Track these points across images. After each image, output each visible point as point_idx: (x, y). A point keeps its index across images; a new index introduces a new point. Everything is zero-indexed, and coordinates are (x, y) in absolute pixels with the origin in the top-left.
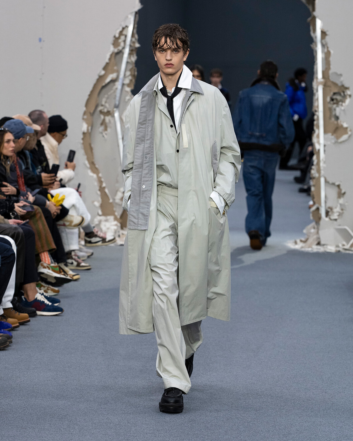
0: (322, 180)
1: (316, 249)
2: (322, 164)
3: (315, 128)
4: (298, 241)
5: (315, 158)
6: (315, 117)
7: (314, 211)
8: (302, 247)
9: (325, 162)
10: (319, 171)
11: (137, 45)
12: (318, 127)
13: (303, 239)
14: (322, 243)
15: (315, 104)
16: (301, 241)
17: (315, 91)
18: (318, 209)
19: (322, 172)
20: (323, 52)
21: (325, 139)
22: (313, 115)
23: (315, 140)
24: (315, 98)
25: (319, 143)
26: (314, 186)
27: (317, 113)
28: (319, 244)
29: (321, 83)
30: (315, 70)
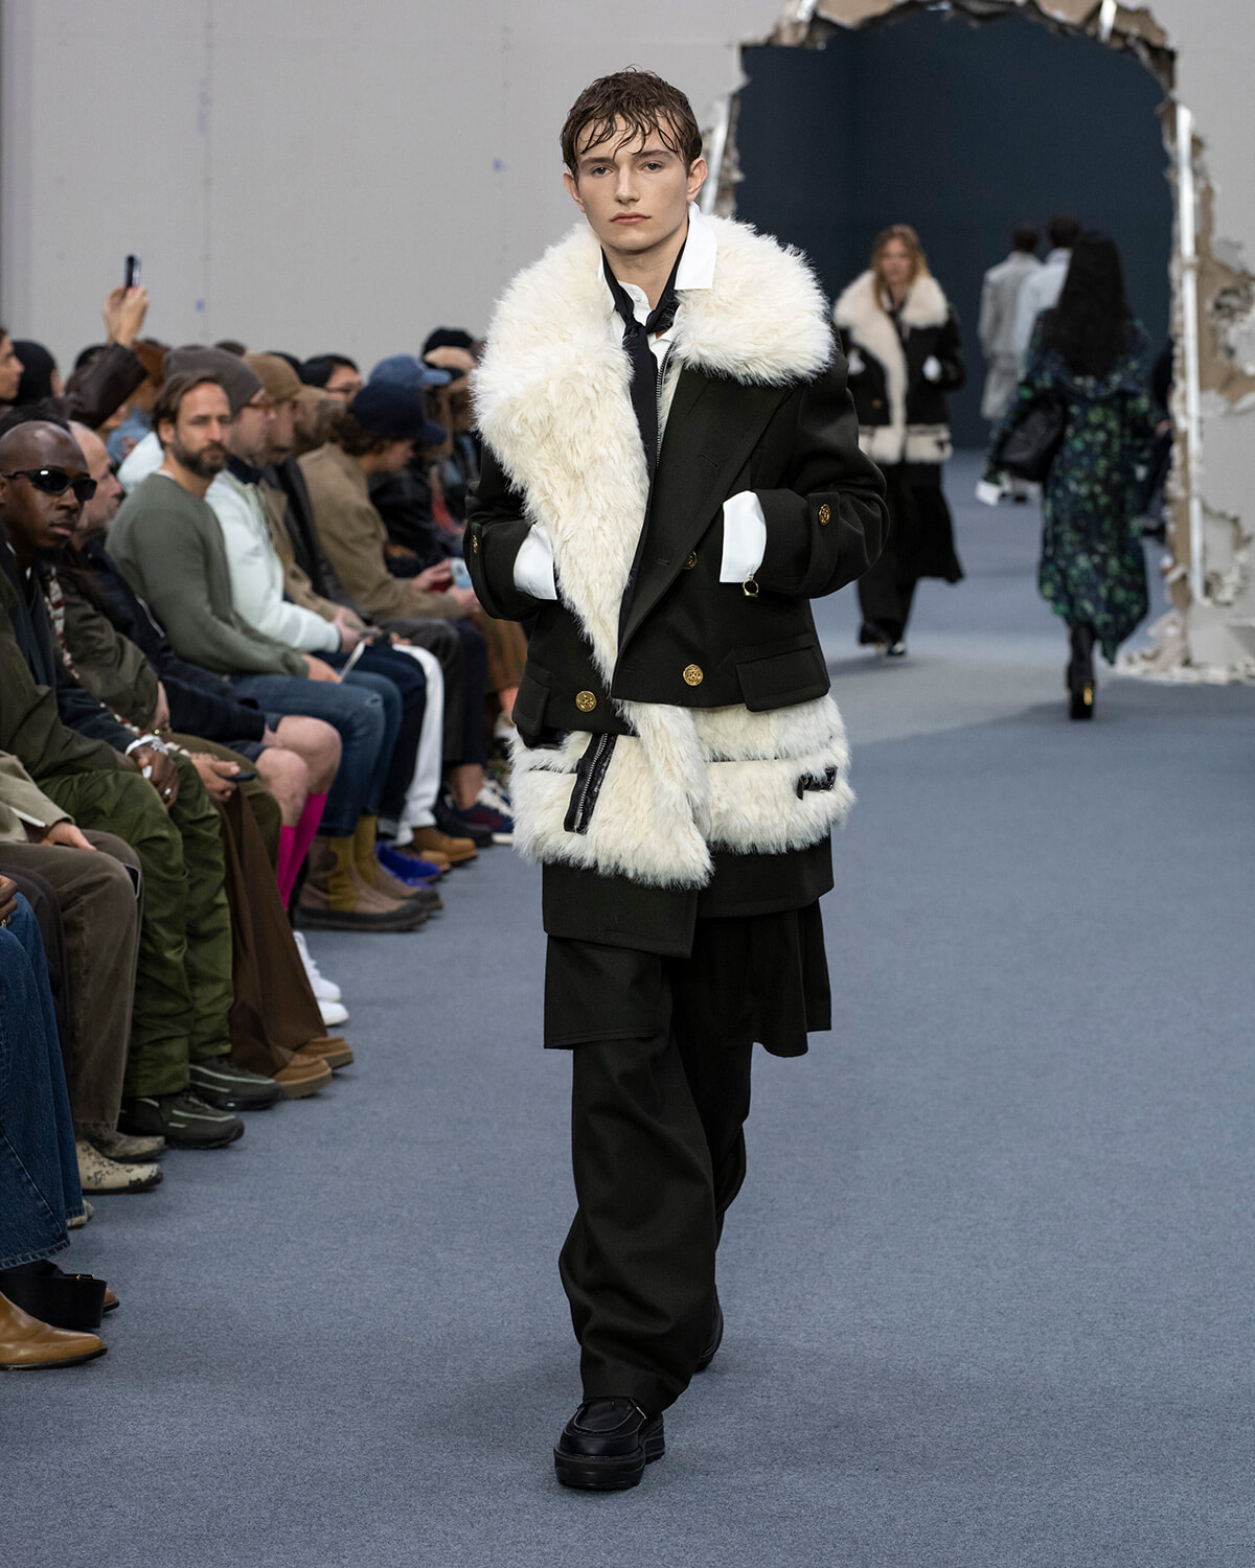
0: (1195, 507)
1: (1178, 675)
2: (1194, 468)
3: (1177, 378)
4: (1136, 656)
5: (1176, 451)
6: (1177, 351)
7: (1174, 585)
8: (1146, 672)
9: (1201, 462)
10: (1186, 484)
11: (737, 176)
12: (1184, 375)
13: (1149, 651)
14: (1196, 658)
15: (1177, 318)
16: (1144, 657)
17: (1175, 285)
18: (1184, 578)
19: (1195, 487)
20: (1195, 188)
21: (1202, 404)
22: (1171, 344)
23: (1175, 406)
24: (1176, 302)
25: (1185, 413)
26: (1175, 520)
27: (1180, 341)
28: (1187, 663)
29: (1190, 266)
30: (1175, 232)
